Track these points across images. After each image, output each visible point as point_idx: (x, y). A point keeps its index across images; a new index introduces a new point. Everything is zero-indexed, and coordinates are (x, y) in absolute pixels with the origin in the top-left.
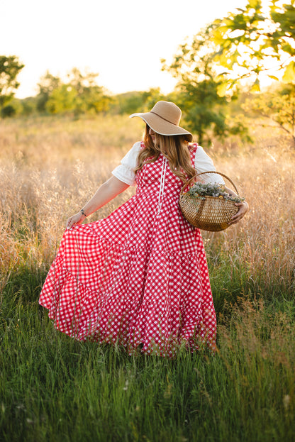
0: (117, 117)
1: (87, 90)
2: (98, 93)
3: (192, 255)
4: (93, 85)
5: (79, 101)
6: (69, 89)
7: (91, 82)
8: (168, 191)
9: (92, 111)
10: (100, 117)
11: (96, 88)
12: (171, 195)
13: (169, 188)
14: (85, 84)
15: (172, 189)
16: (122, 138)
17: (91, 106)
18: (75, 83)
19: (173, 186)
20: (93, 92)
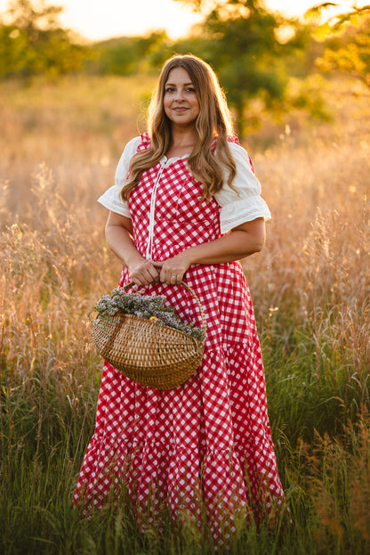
0: (96, 80)
1: (45, 35)
2: (63, 40)
3: (215, 353)
4: (54, 27)
5: (31, 55)
6: (15, 35)
7: (51, 22)
8: (164, 236)
9: (54, 71)
10: (66, 82)
11: (60, 31)
12: (169, 243)
13: (164, 230)
14: (42, 24)
15: (170, 231)
16: (106, 116)
17: (51, 63)
18: (23, 24)
19: (171, 225)
20: (54, 39)
